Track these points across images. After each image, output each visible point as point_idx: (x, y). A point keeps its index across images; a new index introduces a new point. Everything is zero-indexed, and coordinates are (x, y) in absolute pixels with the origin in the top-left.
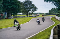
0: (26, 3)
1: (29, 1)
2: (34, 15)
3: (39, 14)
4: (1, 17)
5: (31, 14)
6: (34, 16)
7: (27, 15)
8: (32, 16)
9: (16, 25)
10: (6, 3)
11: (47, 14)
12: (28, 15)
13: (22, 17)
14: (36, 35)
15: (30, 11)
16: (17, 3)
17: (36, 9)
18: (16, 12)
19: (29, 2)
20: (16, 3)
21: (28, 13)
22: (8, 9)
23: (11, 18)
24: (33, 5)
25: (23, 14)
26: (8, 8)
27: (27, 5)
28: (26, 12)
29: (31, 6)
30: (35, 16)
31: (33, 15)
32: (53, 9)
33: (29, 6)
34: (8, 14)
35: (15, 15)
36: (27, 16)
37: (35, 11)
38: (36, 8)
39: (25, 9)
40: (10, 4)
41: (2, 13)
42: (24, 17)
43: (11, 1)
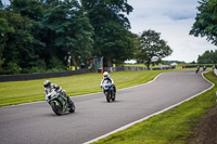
0: (146, 37)
1: (153, 32)
2: (164, 66)
3: (175, 64)
5: (157, 63)
6: (163, 68)
7: (148, 64)
8: (159, 69)
10: (100, 35)
11: (192, 65)
12: (151, 66)
13: (136, 69)
16: (126, 37)
17: (168, 51)
18: (123, 57)
19: (152, 35)
20: (123, 36)
21: (149, 60)
22: (105, 50)
23: (112, 71)
24: (162, 42)
25: (138, 63)
26: (105, 47)
27: (148, 42)
28: (145, 58)
29: (157, 43)
30: (167, 69)
31: (161, 66)
32: (207, 52)
33: (152, 44)
35: (120, 64)
36: (148, 66)
37: (167, 55)
38: (168, 48)
39: (144, 51)
40: (110, 38)
41: (92, 59)
42: (142, 69)
43: (112, 30)
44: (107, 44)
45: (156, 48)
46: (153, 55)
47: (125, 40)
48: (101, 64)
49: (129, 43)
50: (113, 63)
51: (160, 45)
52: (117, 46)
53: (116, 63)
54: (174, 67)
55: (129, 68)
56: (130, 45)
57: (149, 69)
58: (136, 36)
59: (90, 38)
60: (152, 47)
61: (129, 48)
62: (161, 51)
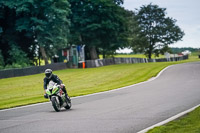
0: (145, 16)
1: (155, 7)
2: (172, 56)
3: (187, 52)
4: (65, 61)
5: (163, 51)
6: (172, 59)
7: (149, 53)
8: (165, 60)
9: (51, 91)
10: (80, 14)
12: (153, 56)
13: (132, 61)
15: (159, 41)
16: (117, 15)
17: (177, 34)
18: (112, 45)
19: (154, 11)
20: (112, 14)
21: (151, 47)
22: (88, 35)
23: (97, 65)
24: (169, 22)
25: (135, 52)
26: (88, 31)
27: (148, 22)
29: (162, 23)
30: (176, 59)
31: (168, 56)
33: (154, 25)
35: (109, 54)
36: (150, 57)
37: (176, 40)
38: (177, 30)
39: (143, 35)
40: (94, 18)
41: (69, 48)
42: (140, 60)
43: (97, 7)
44: (89, 26)
45: (159, 31)
46: (155, 40)
47: (115, 20)
48: (83, 55)
49: (121, 24)
50: (98, 53)
51: (165, 26)
52: (104, 28)
53: (104, 54)
54: (186, 57)
55: (122, 60)
56: (122, 27)
57: (150, 60)
58: (130, 14)
59: (65, 19)
60: (154, 28)
61: (122, 31)
62: (168, 35)
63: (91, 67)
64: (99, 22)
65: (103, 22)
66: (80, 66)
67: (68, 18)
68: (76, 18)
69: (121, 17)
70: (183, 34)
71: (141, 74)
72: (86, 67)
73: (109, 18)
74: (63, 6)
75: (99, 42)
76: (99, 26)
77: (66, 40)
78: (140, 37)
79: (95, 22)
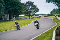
1: (31, 2)
2: (36, 16)
4: (3, 19)
5: (33, 15)
6: (36, 18)
7: (29, 16)
12: (30, 17)
13: (24, 19)
14: (38, 37)
16: (19, 5)
17: (37, 10)
18: (18, 14)
19: (30, 3)
20: (17, 4)
21: (30, 14)
23: (13, 20)
24: (35, 6)
26: (10, 10)
27: (28, 6)
29: (33, 7)
30: (37, 17)
31: (35, 16)
33: (30, 7)
34: (10, 16)
35: (17, 17)
39: (27, 10)
41: (4, 15)
42: (26, 18)
43: (13, 2)
44: (10, 8)
45: (32, 9)
46: (31, 12)
47: (18, 6)
49: (20, 7)
52: (15, 9)
55: (21, 18)
56: (20, 8)
57: (29, 18)
58: (23, 4)
59: (3, 6)
60: (30, 8)
61: (20, 9)
62: (34, 10)
63: (11, 21)
64: (13, 7)
65: (15, 7)
66: (8, 21)
67: (4, 6)
68: (6, 6)
69: (20, 5)
70: (39, 10)
71: (26, 22)
72: (10, 21)
73: (17, 6)
74: (2, 2)
75: (14, 13)
76: (13, 8)
77: (3, 13)
78: (26, 11)
79: (12, 7)
